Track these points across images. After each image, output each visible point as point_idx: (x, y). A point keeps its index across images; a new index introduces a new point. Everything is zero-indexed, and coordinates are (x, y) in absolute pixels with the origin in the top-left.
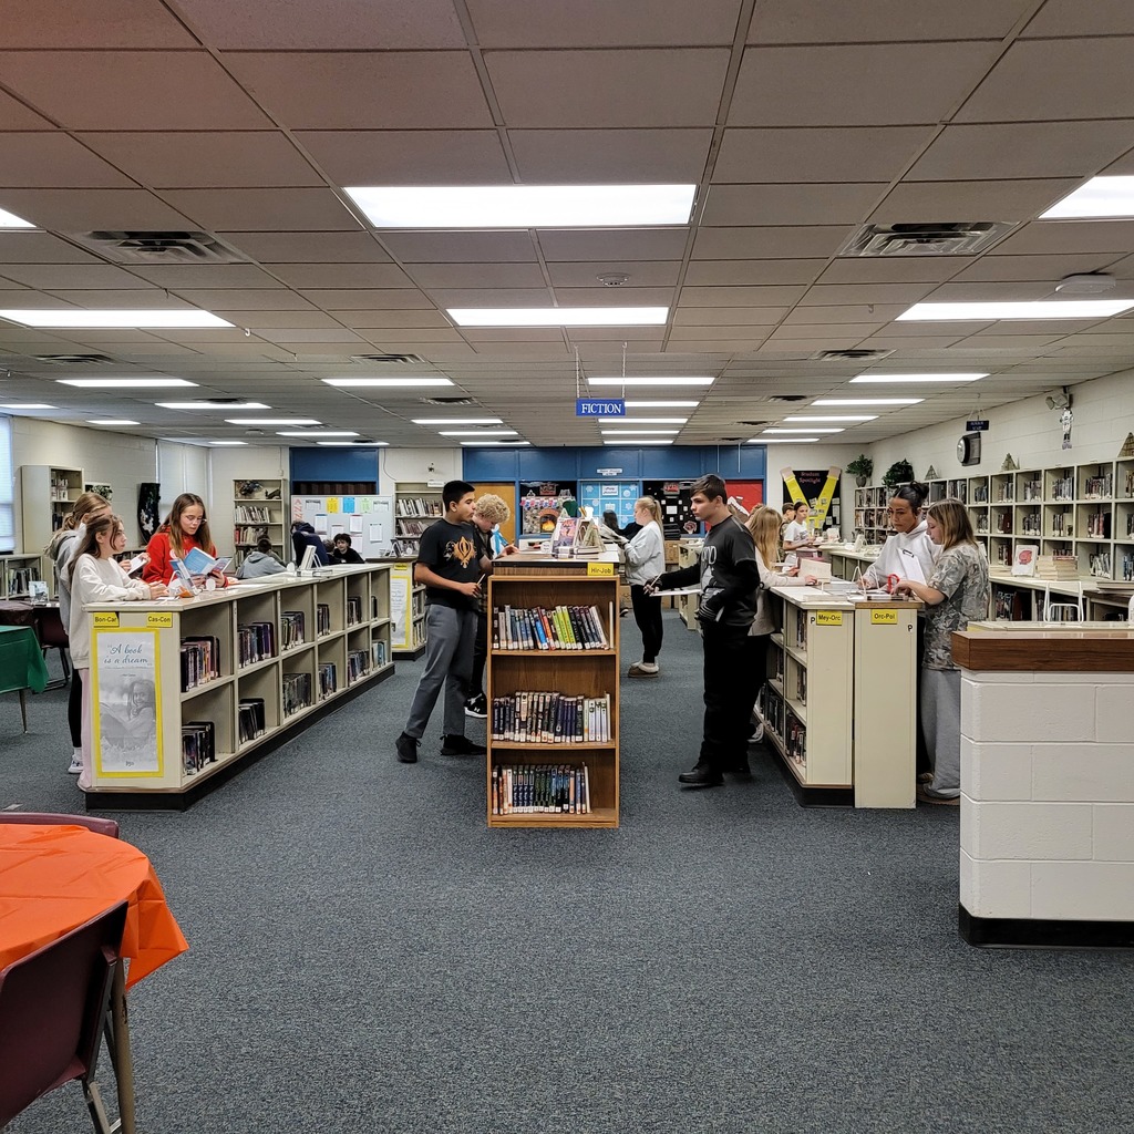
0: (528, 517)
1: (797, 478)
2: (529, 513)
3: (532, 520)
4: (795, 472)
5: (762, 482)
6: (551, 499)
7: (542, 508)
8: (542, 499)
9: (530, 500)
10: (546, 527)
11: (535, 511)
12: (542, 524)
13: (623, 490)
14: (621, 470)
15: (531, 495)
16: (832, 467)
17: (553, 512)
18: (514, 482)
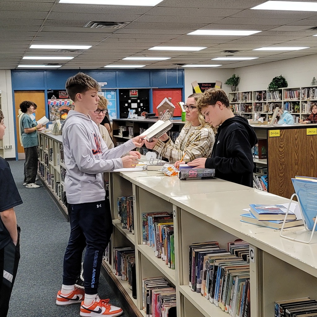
0: (53, 111)
1: (200, 87)
2: (53, 109)
3: (55, 112)
4: (199, 84)
5: (182, 89)
6: (66, 100)
7: (60, 105)
8: (60, 100)
9: (53, 101)
10: (63, 117)
11: (56, 108)
12: (61, 115)
13: (107, 95)
14: (106, 83)
15: (54, 98)
16: (217, 81)
17: (67, 108)
18: (43, 91)
